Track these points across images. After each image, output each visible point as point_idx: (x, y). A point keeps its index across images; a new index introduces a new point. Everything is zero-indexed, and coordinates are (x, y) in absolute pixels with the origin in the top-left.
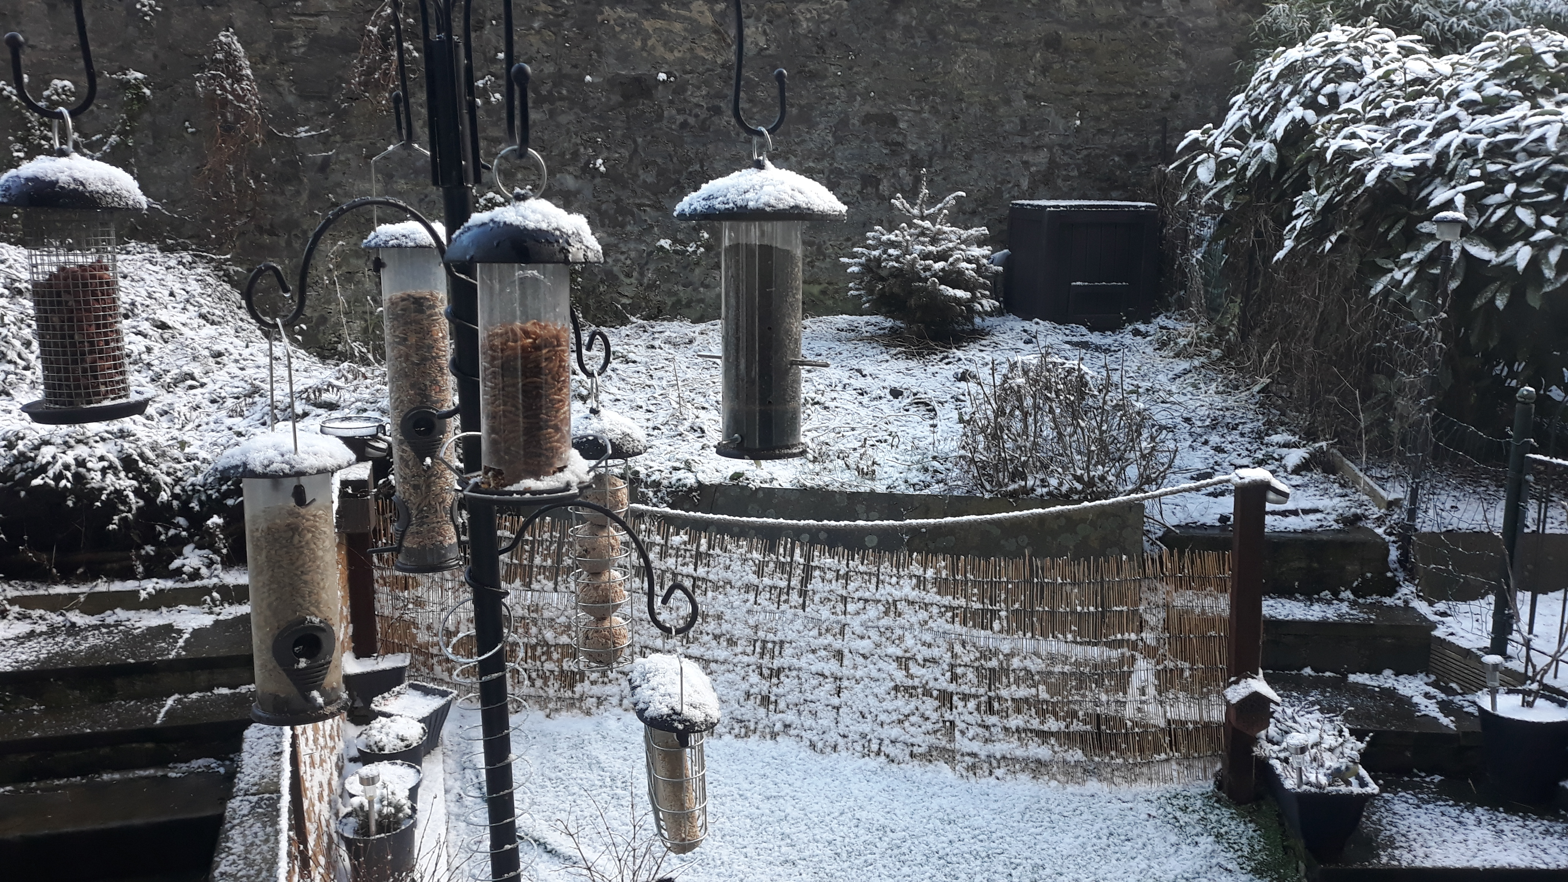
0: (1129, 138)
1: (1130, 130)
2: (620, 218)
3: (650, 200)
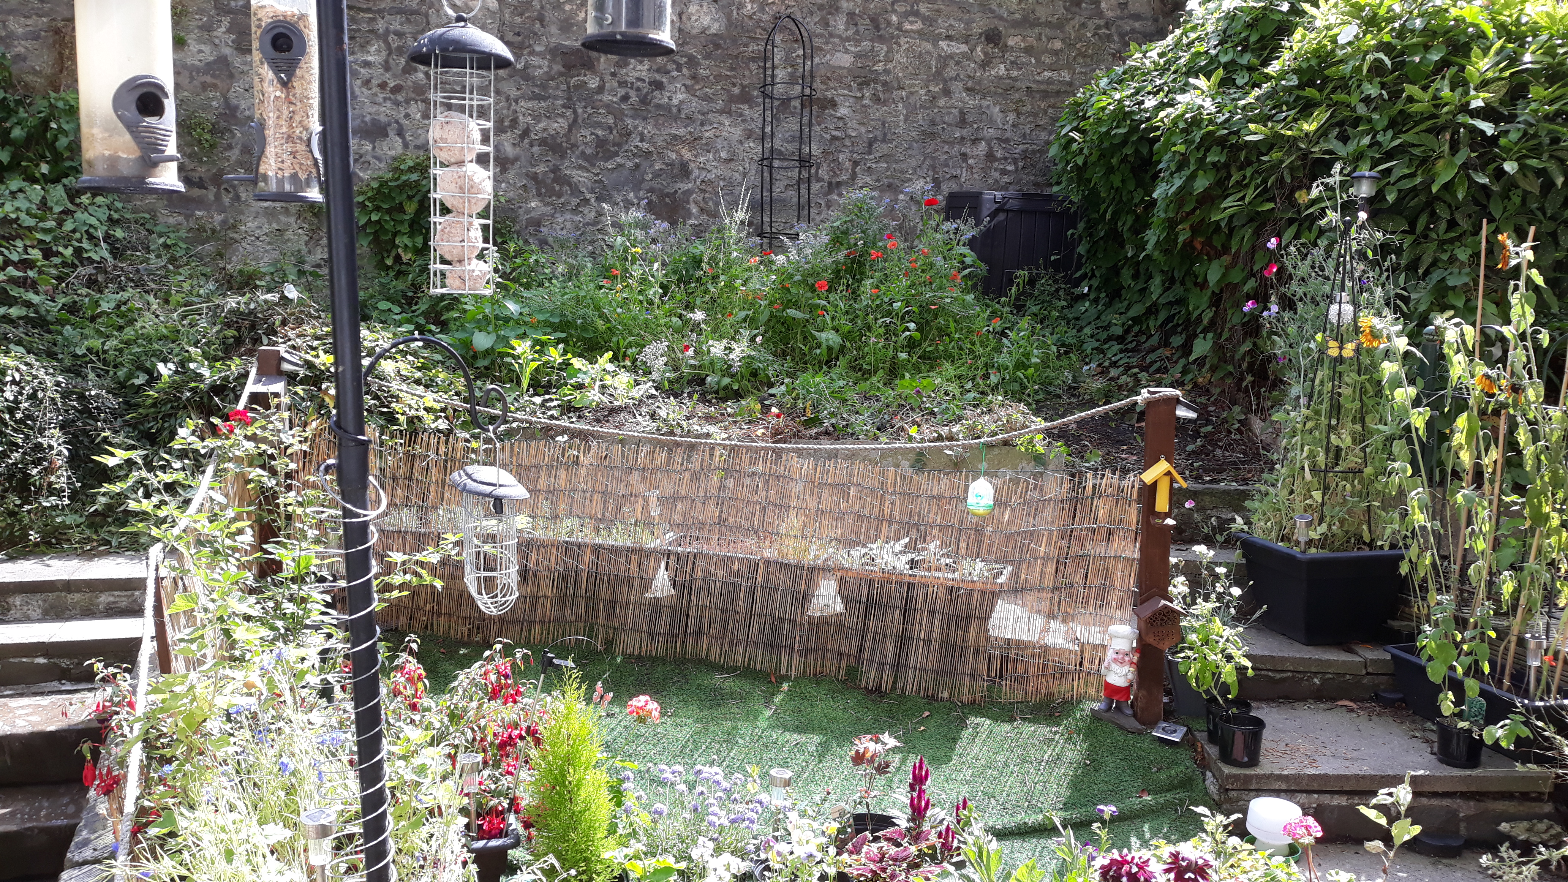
2: (557, 188)
3: (588, 171)
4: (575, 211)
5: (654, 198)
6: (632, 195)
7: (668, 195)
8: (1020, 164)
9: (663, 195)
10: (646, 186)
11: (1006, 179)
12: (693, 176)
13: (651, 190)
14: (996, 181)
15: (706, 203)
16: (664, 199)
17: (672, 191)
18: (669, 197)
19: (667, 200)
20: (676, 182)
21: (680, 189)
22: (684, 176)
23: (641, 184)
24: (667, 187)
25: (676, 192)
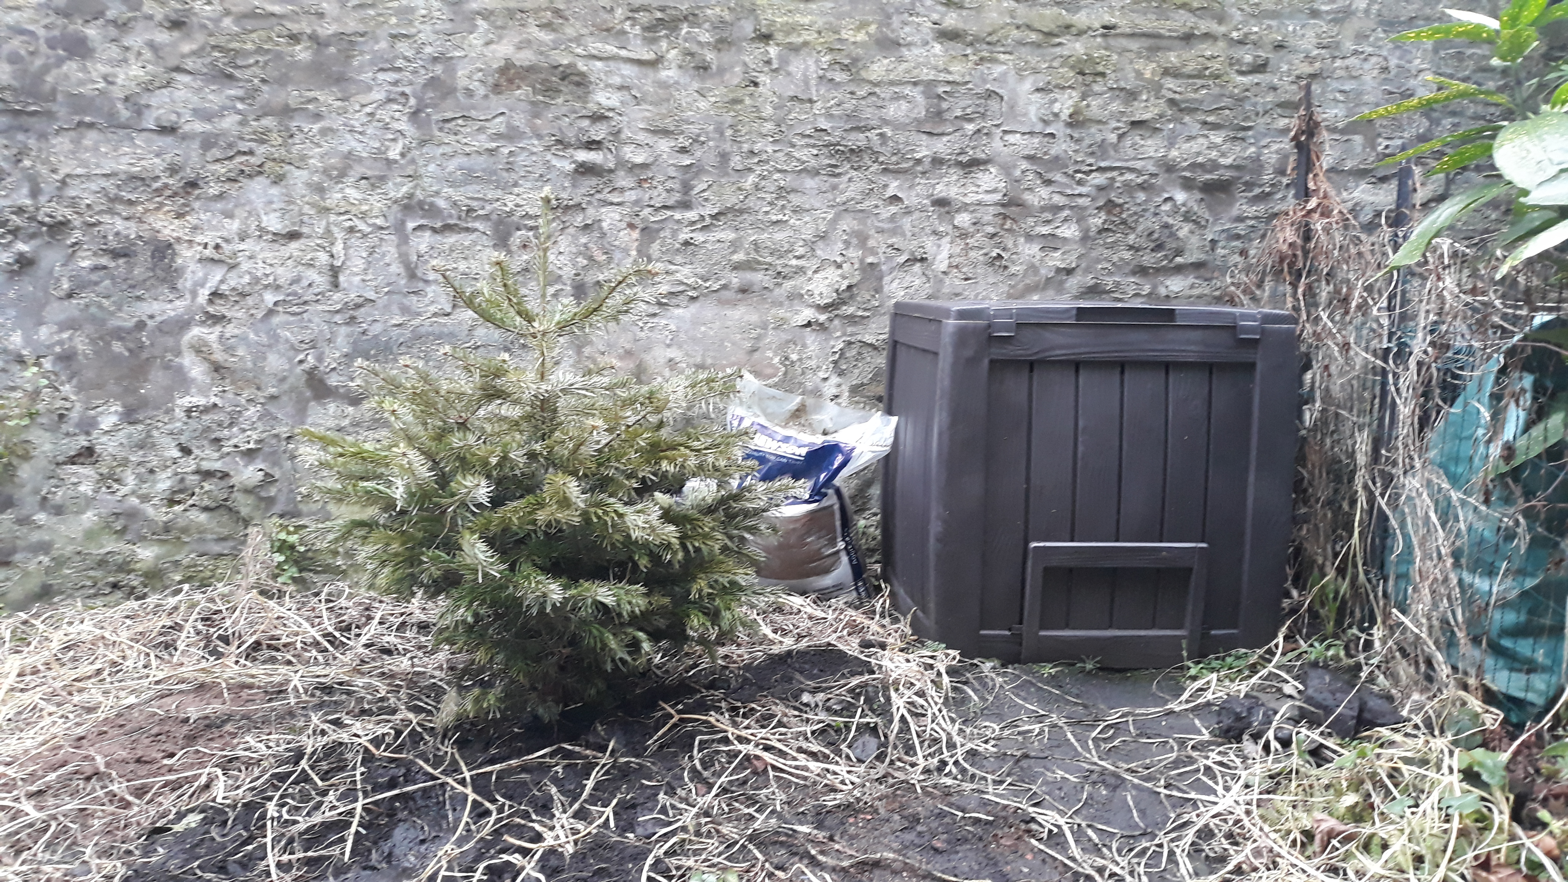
0: (1212, 146)
1: (1215, 127)
5: (81, 344)
7: (119, 334)
8: (1097, 221)
9: (106, 336)
11: (1056, 260)
12: (186, 282)
13: (71, 324)
14: (1033, 268)
15: (229, 350)
16: (108, 344)
17: (130, 323)
18: (121, 339)
19: (117, 347)
20: (139, 298)
21: (151, 317)
22: (164, 280)
23: (43, 306)
24: (112, 314)
25: (141, 325)
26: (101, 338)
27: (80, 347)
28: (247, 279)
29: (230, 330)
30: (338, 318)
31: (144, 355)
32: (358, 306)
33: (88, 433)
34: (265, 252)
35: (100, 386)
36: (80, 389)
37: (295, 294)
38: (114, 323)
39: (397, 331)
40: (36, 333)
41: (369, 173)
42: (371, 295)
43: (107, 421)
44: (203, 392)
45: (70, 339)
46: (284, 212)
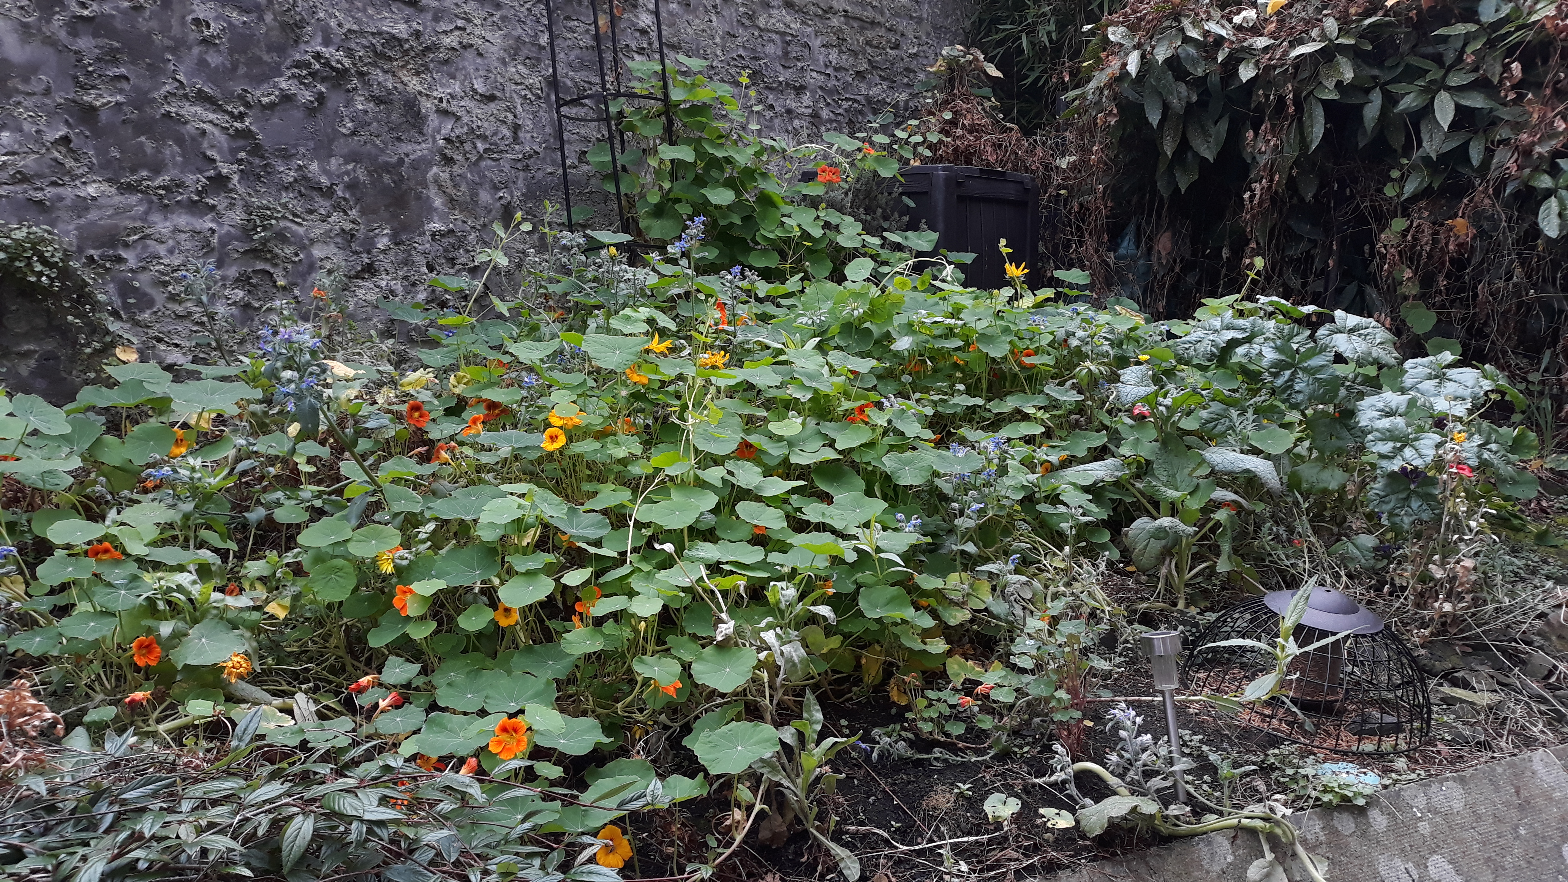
2: (149, 146)
3: (220, 109)
4: (196, 207)
5: (362, 175)
6: (314, 167)
7: (387, 168)
9: (378, 169)
10: (340, 146)
12: (429, 129)
13: (353, 157)
15: (456, 186)
16: (380, 176)
17: (394, 160)
18: (389, 172)
19: (386, 178)
20: (399, 139)
21: (407, 155)
22: (414, 126)
23: (331, 141)
24: (382, 151)
25: (401, 161)
26: (375, 171)
27: (361, 177)
28: (465, 130)
29: (456, 170)
30: (519, 166)
31: (404, 187)
32: (530, 156)
33: (369, 252)
34: (478, 110)
35: (375, 212)
36: (362, 212)
37: (496, 144)
38: (382, 159)
39: (550, 178)
40: (329, 163)
41: (531, 55)
42: (536, 148)
43: (383, 243)
44: (444, 218)
45: (354, 170)
46: (486, 78)
